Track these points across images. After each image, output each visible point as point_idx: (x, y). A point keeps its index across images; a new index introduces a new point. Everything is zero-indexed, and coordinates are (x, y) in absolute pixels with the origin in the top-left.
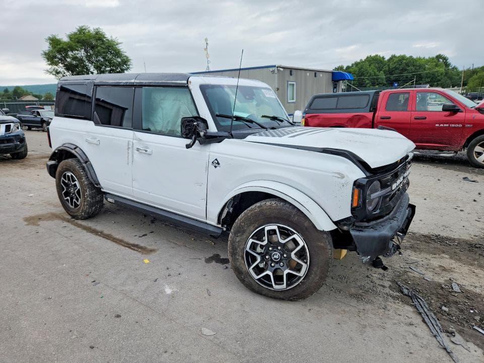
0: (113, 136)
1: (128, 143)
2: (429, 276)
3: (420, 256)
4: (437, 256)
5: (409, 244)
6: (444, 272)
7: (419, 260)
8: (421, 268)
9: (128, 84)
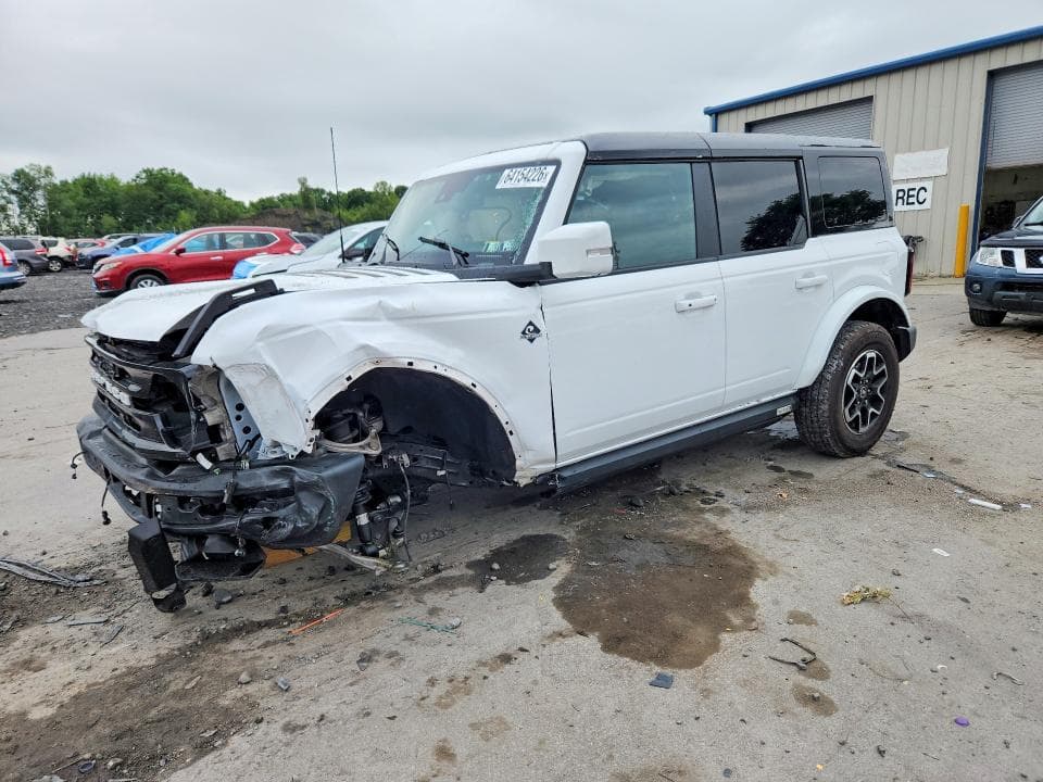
2: (57, 631)
3: (111, 664)
4: (65, 697)
5: (173, 688)
6: (26, 657)
7: (104, 652)
8: (82, 635)
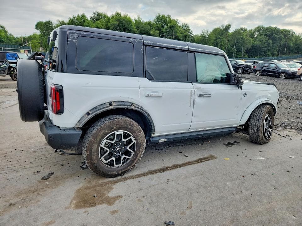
0: (176, 88)
1: (191, 92)
9: (183, 49)
